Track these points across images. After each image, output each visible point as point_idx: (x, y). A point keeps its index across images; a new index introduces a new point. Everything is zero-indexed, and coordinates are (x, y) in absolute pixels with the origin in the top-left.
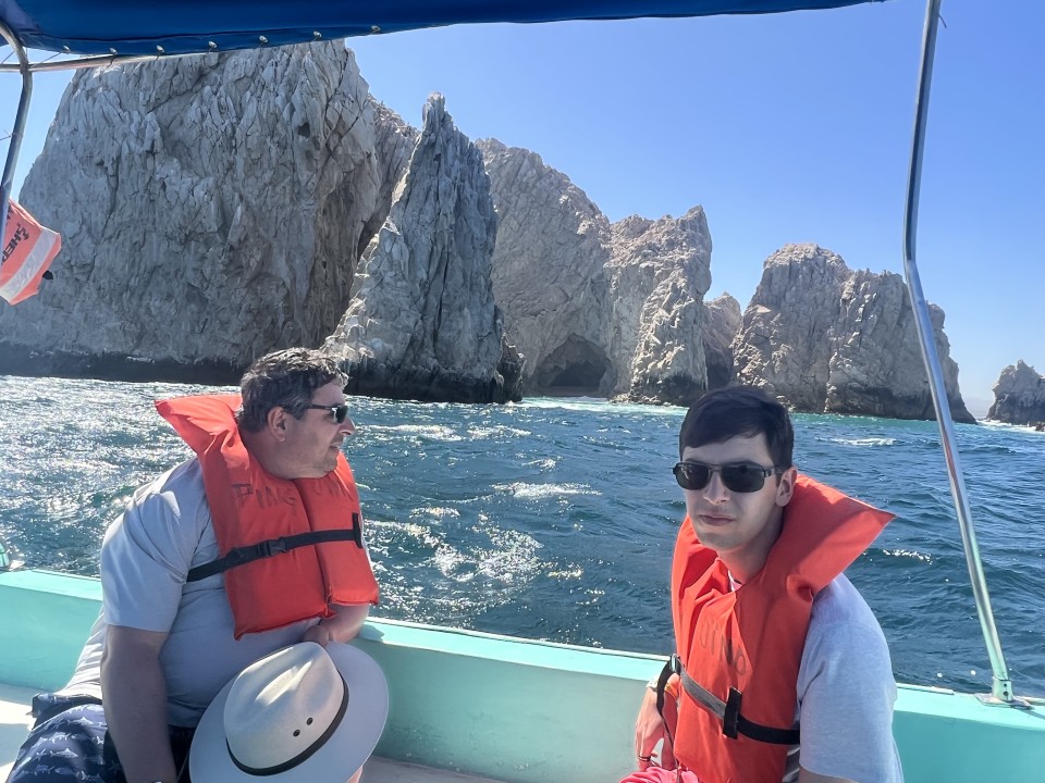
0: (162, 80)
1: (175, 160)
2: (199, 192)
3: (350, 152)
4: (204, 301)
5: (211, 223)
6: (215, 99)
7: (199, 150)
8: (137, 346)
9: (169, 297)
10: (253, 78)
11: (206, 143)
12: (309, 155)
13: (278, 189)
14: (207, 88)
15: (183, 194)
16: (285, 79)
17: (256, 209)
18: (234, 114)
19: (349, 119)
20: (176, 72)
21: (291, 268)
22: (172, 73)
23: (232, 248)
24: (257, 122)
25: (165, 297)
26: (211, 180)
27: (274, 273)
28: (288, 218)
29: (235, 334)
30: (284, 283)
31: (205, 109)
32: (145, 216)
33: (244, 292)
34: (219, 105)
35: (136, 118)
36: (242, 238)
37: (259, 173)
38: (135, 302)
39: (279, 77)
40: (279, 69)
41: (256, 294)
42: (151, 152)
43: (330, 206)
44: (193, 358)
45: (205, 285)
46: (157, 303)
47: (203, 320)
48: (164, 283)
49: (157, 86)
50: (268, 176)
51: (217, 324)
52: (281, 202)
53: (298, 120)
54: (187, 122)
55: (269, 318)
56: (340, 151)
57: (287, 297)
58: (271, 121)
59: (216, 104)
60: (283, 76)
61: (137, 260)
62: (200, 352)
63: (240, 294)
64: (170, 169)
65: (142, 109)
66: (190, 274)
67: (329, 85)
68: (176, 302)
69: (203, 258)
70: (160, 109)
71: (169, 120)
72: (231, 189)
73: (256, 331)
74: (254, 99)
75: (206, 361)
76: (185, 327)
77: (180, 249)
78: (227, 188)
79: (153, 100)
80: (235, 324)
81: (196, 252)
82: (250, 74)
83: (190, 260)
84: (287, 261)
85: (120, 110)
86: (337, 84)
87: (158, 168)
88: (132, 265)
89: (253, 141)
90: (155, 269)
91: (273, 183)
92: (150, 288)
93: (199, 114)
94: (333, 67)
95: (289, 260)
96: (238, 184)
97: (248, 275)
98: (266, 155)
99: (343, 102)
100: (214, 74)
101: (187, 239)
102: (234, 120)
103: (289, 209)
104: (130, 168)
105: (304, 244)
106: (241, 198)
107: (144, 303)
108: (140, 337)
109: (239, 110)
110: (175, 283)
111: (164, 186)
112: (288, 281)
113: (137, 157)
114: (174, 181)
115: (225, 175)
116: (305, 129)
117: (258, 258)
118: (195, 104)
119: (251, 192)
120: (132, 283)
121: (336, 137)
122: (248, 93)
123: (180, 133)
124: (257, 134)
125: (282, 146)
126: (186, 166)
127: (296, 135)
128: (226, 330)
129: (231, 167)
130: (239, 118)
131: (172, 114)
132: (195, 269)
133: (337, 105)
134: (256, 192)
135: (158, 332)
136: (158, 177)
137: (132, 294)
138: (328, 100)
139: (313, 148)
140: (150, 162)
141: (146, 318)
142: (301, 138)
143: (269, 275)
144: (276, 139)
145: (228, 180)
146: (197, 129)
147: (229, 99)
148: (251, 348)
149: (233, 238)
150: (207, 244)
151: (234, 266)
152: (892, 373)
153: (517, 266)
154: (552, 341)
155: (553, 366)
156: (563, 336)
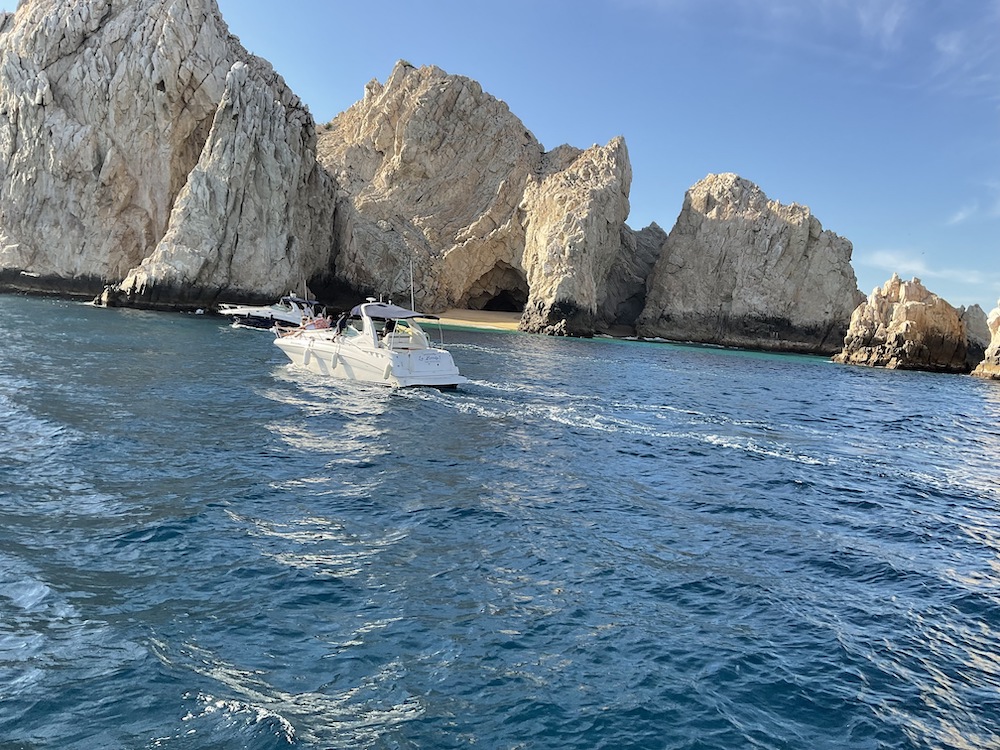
0: (51, 44)
1: (62, 110)
2: (78, 138)
3: (202, 103)
4: (82, 228)
5: (89, 165)
6: (93, 59)
7: (82, 102)
8: (31, 264)
9: (57, 223)
10: (126, 39)
11: (86, 96)
12: (164, 106)
13: (142, 135)
14: (89, 49)
15: (66, 139)
16: (150, 42)
17: (125, 152)
18: (109, 71)
19: (199, 76)
20: (64, 37)
21: (153, 201)
22: (60, 37)
23: (103, 185)
24: (126, 79)
25: (53, 223)
26: (89, 128)
27: (139, 205)
28: (150, 159)
29: (105, 255)
30: (147, 213)
31: (85, 68)
32: (37, 157)
33: (113, 220)
34: (97, 65)
35: (32, 76)
36: (112, 177)
37: (127, 122)
38: (30, 227)
39: (145, 39)
40: (147, 32)
41: (124, 222)
42: (42, 105)
43: (187, 149)
44: (73, 274)
45: (82, 215)
46: (47, 229)
47: (82, 243)
48: (52, 213)
49: (49, 48)
50: (134, 124)
51: (91, 248)
52: (144, 147)
53: (155, 80)
54: (71, 78)
55: (135, 243)
56: (193, 103)
57: (150, 225)
58: (137, 78)
59: (93, 63)
60: (148, 40)
61: (32, 193)
62: (78, 270)
63: (111, 223)
64: (56, 119)
65: (37, 68)
66: (71, 206)
67: (183, 47)
68: (61, 229)
69: (81, 193)
70: (50, 68)
71: (57, 77)
72: (104, 135)
73: (122, 252)
74: (125, 58)
75: (83, 276)
76: (68, 248)
77: (63, 184)
78: (102, 134)
79: (44, 60)
80: (104, 248)
81: (75, 188)
82: (124, 37)
83: (71, 196)
84: (150, 195)
85: (20, 69)
86: (191, 47)
87: (47, 117)
88: (27, 199)
89: (123, 95)
90: (45, 201)
91: (138, 130)
92: (41, 216)
93: (81, 73)
94: (188, 31)
95: (152, 194)
96: (111, 131)
97: (117, 207)
98: (134, 106)
99: (194, 62)
100: (94, 37)
101: (69, 178)
102: (109, 77)
103: (150, 152)
104: (25, 118)
105: (163, 182)
106: (113, 142)
107: (38, 229)
108: (33, 257)
109: (114, 68)
110: (60, 212)
111: (51, 133)
112: (151, 212)
113: (30, 110)
114: (59, 128)
115: (101, 123)
116: (161, 86)
117: (126, 192)
118: (78, 64)
119: (121, 137)
120: (27, 213)
121: (190, 91)
122: (122, 54)
123: (65, 87)
124: (126, 89)
125: (147, 100)
126: (70, 116)
127: (155, 90)
128: (98, 252)
129: (105, 117)
130: (113, 74)
131: (60, 72)
132: (75, 202)
133: (188, 64)
134: (125, 138)
135: (47, 253)
136: (46, 126)
137: (28, 222)
138: (182, 61)
139: (167, 102)
140: (41, 111)
141: (39, 241)
142: (160, 93)
143: (136, 207)
144: (141, 93)
145: (103, 126)
146: (79, 84)
147: (105, 58)
148: (117, 267)
149: (103, 177)
150: (85, 180)
151: (106, 201)
152: (793, 304)
153: (451, 194)
154: (479, 268)
155: (481, 291)
156: (490, 262)
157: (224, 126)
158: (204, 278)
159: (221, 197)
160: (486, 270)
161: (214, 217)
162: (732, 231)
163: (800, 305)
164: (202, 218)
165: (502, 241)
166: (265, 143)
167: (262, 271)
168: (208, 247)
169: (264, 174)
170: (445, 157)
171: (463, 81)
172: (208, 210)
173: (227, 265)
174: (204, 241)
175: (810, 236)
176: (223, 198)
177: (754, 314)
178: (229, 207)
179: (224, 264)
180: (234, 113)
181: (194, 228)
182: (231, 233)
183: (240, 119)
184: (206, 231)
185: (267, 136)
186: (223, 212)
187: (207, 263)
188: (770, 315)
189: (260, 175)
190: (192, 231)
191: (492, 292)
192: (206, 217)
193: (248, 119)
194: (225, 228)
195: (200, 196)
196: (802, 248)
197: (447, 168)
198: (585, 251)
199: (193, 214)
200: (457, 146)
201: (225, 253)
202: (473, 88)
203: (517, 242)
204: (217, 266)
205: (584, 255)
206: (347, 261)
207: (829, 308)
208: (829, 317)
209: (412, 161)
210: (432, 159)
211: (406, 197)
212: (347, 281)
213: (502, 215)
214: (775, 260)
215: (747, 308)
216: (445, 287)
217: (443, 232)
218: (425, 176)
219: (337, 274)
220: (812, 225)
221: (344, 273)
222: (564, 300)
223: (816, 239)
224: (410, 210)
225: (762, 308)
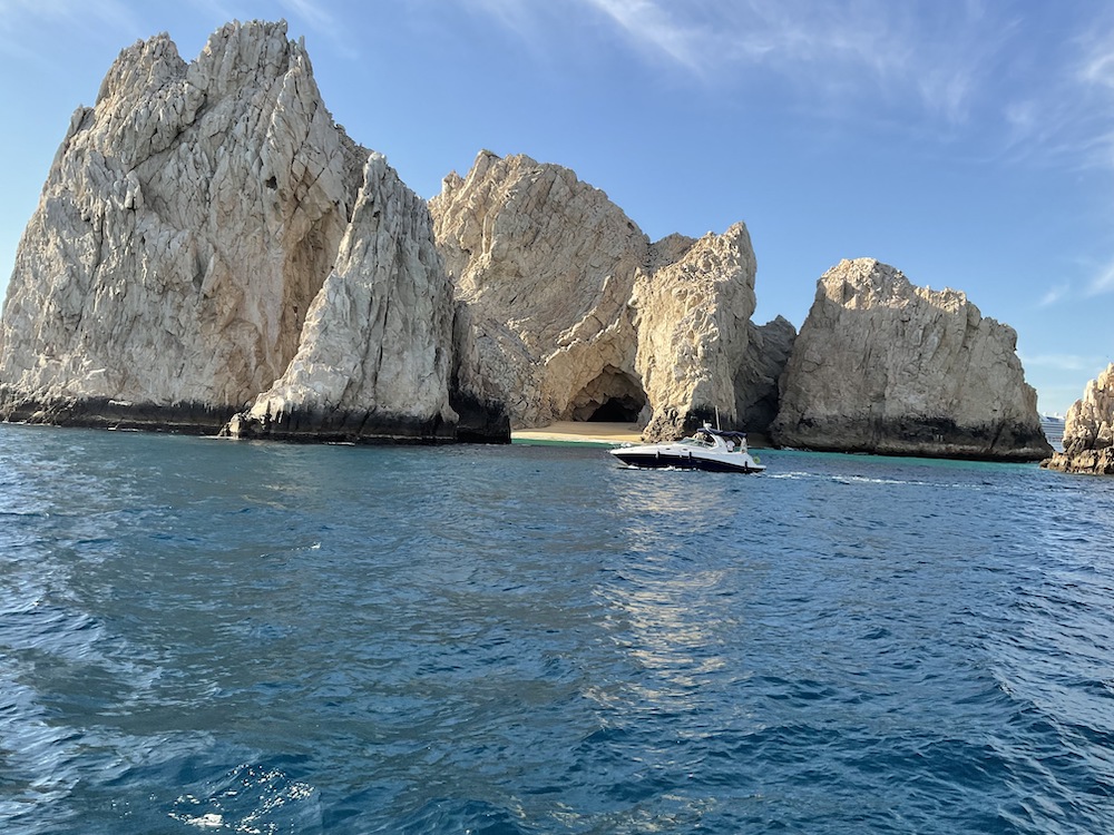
0: (141, 141)
1: (155, 214)
2: (175, 244)
3: (317, 201)
4: (180, 347)
5: (188, 275)
6: (191, 156)
7: (177, 204)
8: (120, 392)
9: (150, 343)
10: (226, 133)
11: (183, 197)
12: (276, 206)
13: (249, 238)
14: (184, 145)
15: (161, 246)
16: (255, 134)
17: (229, 259)
18: (208, 169)
19: (314, 171)
20: (156, 131)
21: (263, 314)
22: (152, 132)
23: (206, 297)
24: (229, 176)
25: (145, 343)
26: (186, 234)
27: (247, 319)
28: (259, 266)
29: (209, 377)
30: (256, 329)
31: (181, 165)
32: (126, 268)
33: (217, 337)
34: (195, 161)
35: (120, 177)
36: (215, 287)
37: (231, 225)
38: (118, 348)
39: (250, 131)
40: (250, 124)
41: (230, 339)
42: (132, 209)
43: (300, 253)
44: (171, 401)
45: (181, 332)
46: (138, 349)
47: (180, 365)
48: (144, 331)
49: (139, 145)
50: (240, 226)
51: (192, 370)
52: (252, 252)
53: (265, 175)
54: (166, 178)
55: (242, 362)
56: (307, 201)
57: (259, 341)
58: (242, 175)
59: (191, 160)
60: (253, 131)
61: (120, 310)
62: (177, 396)
63: (215, 340)
64: (149, 224)
65: (125, 168)
66: (167, 323)
67: (295, 139)
68: (155, 349)
69: (180, 307)
70: (141, 167)
71: (149, 177)
72: (205, 241)
73: (229, 374)
74: (227, 153)
75: (182, 403)
76: (164, 371)
77: (158, 298)
78: (202, 240)
79: (134, 158)
80: (209, 369)
81: (173, 301)
82: (224, 130)
83: (168, 310)
84: (259, 308)
85: (105, 169)
86: (304, 138)
87: (138, 222)
88: (115, 316)
89: (225, 194)
90: (136, 318)
91: (244, 234)
92: (131, 336)
93: (176, 171)
94: (299, 121)
95: (261, 305)
96: (212, 236)
97: (221, 322)
98: (238, 207)
99: (309, 155)
100: (190, 131)
101: (165, 291)
102: (209, 175)
103: (258, 259)
104: (113, 224)
105: (274, 291)
106: (215, 249)
107: (127, 350)
108: (123, 382)
109: (213, 165)
110: (154, 330)
111: (143, 240)
112: (260, 326)
113: (119, 214)
114: (152, 235)
115: (200, 227)
116: (272, 182)
117: (231, 305)
118: (172, 162)
119: (224, 242)
120: (115, 332)
121: (304, 187)
122: (222, 148)
123: (158, 188)
124: (229, 187)
125: (253, 198)
126: (165, 220)
127: (264, 187)
128: (201, 374)
129: (206, 219)
130: (213, 172)
131: (152, 171)
132: (172, 317)
133: (302, 157)
134: (229, 243)
135: (139, 377)
136: (137, 232)
137: (116, 342)
138: (295, 154)
139: (279, 201)
140: (131, 216)
141: (129, 364)
142: (270, 191)
143: (242, 321)
144: (246, 192)
145: (203, 229)
146: (174, 184)
147: (203, 154)
148: (224, 391)
149: (206, 288)
150: (184, 292)
151: (208, 315)
152: (955, 402)
153: (549, 292)
154: (585, 374)
155: (588, 400)
156: (598, 367)
157: (364, 225)
158: (347, 400)
159: (363, 305)
160: (593, 376)
161: (355, 329)
162: (876, 323)
163: (964, 403)
164: (342, 331)
165: (611, 342)
166: (409, 243)
167: (411, 389)
168: (352, 364)
169: (407, 279)
170: (540, 253)
171: (556, 169)
172: (348, 322)
173: (371, 384)
174: (345, 358)
175: (969, 325)
176: (365, 307)
177: (913, 415)
178: (373, 318)
179: (369, 383)
180: (376, 209)
181: (333, 343)
182: (375, 347)
183: (382, 217)
184: (347, 347)
185: (409, 235)
186: (366, 324)
187: (351, 383)
188: (931, 415)
189: (403, 279)
190: (331, 346)
191: (600, 401)
192: (347, 330)
193: (390, 217)
194: (368, 341)
195: (338, 305)
196: (961, 338)
197: (542, 265)
198: (720, 351)
199: (331, 327)
200: (553, 241)
201: (370, 371)
202: (568, 177)
203: (628, 343)
204: (361, 386)
205: (719, 355)
206: (472, 373)
207: (997, 405)
208: (998, 416)
209: (503, 259)
210: (526, 255)
211: (498, 298)
212: (474, 396)
213: (608, 313)
214: (931, 353)
215: (904, 408)
216: (548, 396)
217: (543, 336)
218: (518, 275)
219: (461, 389)
220: (970, 311)
221: (469, 386)
222: (701, 407)
223: (976, 328)
224: (504, 312)
225: (921, 407)
